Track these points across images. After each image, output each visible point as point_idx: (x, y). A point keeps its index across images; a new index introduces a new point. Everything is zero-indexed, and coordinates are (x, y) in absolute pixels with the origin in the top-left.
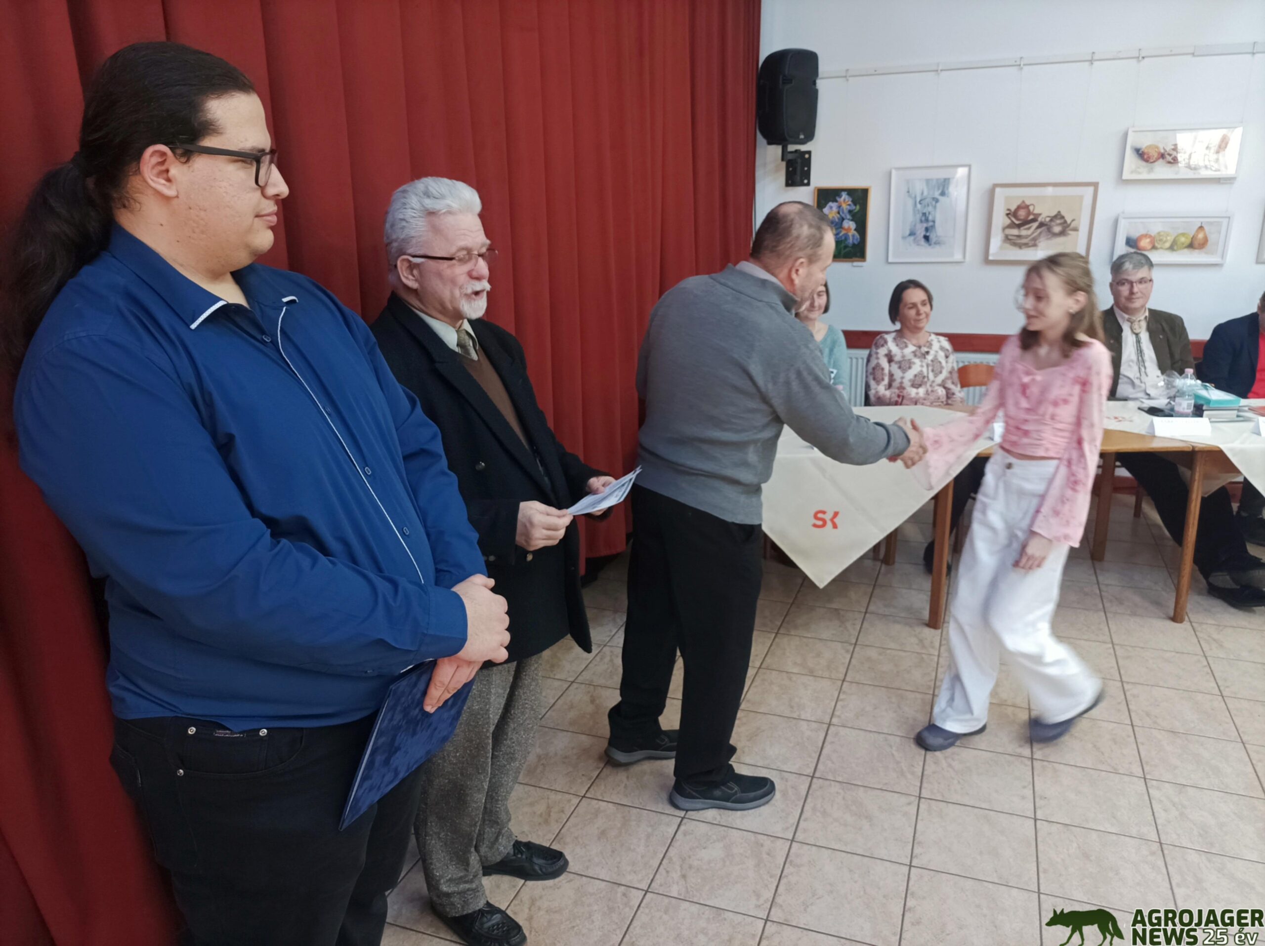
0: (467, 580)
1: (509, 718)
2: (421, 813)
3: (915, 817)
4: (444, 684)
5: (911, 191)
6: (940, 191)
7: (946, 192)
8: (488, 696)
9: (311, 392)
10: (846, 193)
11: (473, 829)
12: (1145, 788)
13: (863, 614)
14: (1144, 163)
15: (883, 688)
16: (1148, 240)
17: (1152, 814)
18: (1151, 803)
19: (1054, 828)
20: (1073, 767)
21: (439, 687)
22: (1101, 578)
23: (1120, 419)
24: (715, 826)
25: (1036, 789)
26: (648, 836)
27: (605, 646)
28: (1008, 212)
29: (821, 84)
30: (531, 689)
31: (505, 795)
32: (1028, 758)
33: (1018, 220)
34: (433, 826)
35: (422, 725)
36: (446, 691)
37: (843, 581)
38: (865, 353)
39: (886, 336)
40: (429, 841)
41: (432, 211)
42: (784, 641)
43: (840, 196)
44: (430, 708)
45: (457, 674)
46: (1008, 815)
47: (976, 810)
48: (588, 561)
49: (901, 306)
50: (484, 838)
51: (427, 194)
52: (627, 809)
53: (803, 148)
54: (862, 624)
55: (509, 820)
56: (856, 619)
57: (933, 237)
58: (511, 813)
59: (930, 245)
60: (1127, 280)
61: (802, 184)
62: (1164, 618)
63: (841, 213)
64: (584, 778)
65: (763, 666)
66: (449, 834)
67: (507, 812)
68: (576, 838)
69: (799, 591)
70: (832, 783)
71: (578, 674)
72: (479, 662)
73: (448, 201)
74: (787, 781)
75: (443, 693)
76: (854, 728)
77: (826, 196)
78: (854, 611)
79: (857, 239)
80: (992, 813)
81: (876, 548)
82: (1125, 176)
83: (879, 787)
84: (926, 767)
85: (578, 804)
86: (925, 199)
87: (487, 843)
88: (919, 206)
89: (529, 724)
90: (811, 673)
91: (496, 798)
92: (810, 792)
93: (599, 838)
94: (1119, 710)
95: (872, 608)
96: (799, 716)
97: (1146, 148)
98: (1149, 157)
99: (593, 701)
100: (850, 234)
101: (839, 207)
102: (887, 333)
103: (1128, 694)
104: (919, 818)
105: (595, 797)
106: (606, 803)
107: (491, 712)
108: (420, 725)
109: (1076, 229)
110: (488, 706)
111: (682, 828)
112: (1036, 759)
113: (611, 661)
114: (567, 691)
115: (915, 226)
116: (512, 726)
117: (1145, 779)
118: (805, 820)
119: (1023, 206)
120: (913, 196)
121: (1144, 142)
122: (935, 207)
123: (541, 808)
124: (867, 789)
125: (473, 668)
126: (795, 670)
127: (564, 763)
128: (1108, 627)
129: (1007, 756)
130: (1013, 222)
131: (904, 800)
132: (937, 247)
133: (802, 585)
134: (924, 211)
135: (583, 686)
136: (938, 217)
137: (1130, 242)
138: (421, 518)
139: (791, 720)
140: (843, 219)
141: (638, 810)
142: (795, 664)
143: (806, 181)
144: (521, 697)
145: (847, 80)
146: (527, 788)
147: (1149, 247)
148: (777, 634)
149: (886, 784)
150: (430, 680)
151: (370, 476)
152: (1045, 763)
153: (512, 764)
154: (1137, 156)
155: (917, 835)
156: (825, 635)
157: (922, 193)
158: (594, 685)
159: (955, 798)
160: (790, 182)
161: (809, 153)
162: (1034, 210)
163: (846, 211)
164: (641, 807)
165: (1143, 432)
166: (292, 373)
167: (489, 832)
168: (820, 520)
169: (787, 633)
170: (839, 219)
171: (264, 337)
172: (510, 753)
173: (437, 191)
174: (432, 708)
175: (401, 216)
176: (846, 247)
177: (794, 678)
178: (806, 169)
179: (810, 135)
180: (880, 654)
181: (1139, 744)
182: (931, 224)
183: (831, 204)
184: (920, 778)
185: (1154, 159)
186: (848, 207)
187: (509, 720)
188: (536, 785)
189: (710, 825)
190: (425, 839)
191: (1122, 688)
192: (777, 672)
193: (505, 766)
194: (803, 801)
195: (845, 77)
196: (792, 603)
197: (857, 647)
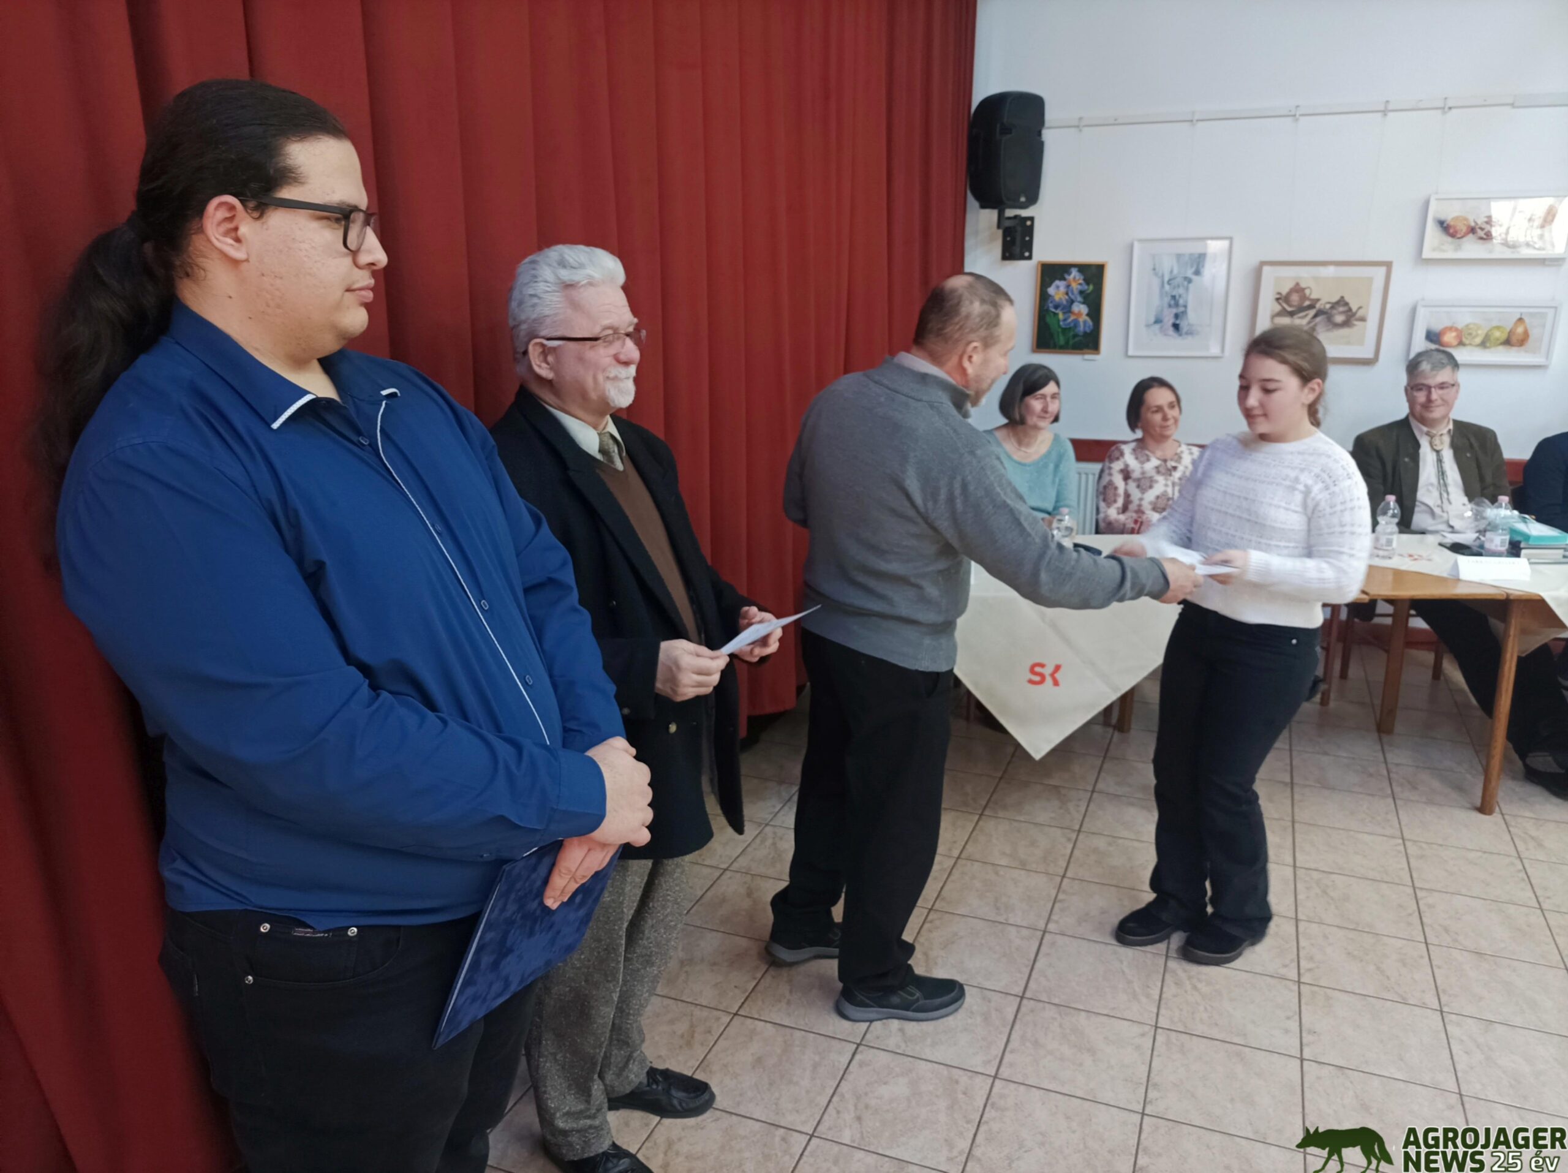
0: (605, 742)
1: (647, 912)
2: (534, 1028)
3: (1150, 1052)
4: (570, 871)
5: (1157, 269)
6: (1193, 269)
7: (1202, 270)
8: (623, 886)
9: (417, 506)
10: (1076, 269)
11: (598, 1051)
12: (1442, 1024)
13: (1089, 794)
14: (1450, 239)
15: (1112, 888)
16: (1454, 334)
17: (1450, 1056)
18: (1449, 1043)
19: (1325, 1071)
20: (1351, 994)
21: (564, 874)
22: (1389, 756)
23: (1416, 557)
24: (898, 1056)
25: (1303, 1021)
26: (815, 1066)
27: (767, 825)
28: (1278, 296)
29: (1048, 135)
30: (675, 877)
31: (638, 1009)
32: (1295, 981)
33: (1290, 306)
34: (548, 1044)
35: (541, 923)
36: (573, 880)
37: (1064, 751)
38: (1096, 467)
39: (1124, 447)
40: (542, 1064)
41: (569, 283)
42: (989, 825)
43: (1069, 274)
44: (552, 903)
45: (588, 859)
46: (1268, 1053)
47: (1227, 1045)
48: (752, 720)
49: (1143, 410)
50: (610, 1063)
51: (563, 264)
52: (788, 1030)
53: (1024, 213)
54: (1088, 806)
55: (643, 1041)
56: (1080, 800)
57: (1184, 325)
58: (645, 1032)
59: (1180, 335)
60: (1423, 385)
61: (1022, 258)
62: (1469, 809)
63: (1070, 294)
64: (737, 991)
65: (963, 856)
66: (568, 1055)
67: (641, 1032)
68: (725, 1066)
69: (1009, 763)
70: (1047, 1005)
71: (733, 859)
72: (615, 845)
73: (590, 271)
74: (989, 1001)
75: (568, 882)
76: (1075, 937)
77: (1051, 272)
78: (1079, 789)
79: (1089, 327)
80: (1247, 1050)
81: (1108, 710)
82: (1427, 254)
83: (1105, 1012)
84: (1165, 989)
85: (729, 1023)
86: (1174, 279)
87: (614, 1069)
88: (1167, 287)
89: (671, 921)
90: (1023, 866)
91: (627, 1011)
92: (1019, 1016)
93: (754, 1068)
94: (1409, 924)
95: (1101, 786)
96: (1006, 920)
97: (1453, 219)
98: (1456, 232)
99: (749, 894)
100: (1081, 320)
101: (1068, 286)
102: (1125, 443)
103: (1421, 903)
104: (1155, 1053)
105: (750, 1015)
106: (762, 1023)
107: (625, 905)
108: (539, 923)
109: (1363, 319)
110: (621, 898)
111: (858, 1057)
112: (1304, 983)
113: (774, 844)
114: (719, 881)
115: (1162, 311)
116: (650, 922)
117: (1442, 1012)
118: (1012, 1052)
119: (1298, 289)
120: (1160, 274)
121: (1450, 213)
122: (1187, 289)
123: (682, 1027)
124: (1090, 1014)
125: (607, 852)
126: (1003, 862)
127: (713, 971)
128: (1398, 818)
129: (1268, 978)
130: (1284, 309)
131: (1136, 1029)
132: (1190, 338)
133: (1013, 755)
134: (1174, 294)
135: (740, 874)
136: (1191, 300)
137: (1432, 336)
138: (545, 664)
139: (997, 924)
140: (1072, 302)
141: (803, 1032)
142: (1004, 853)
143: (1027, 254)
144: (662, 885)
145: (1080, 131)
146: (667, 1001)
147: (1455, 343)
148: (981, 815)
149: (1114, 1009)
150: (553, 865)
151: (486, 611)
152: (1316, 989)
153: (648, 969)
154: (1440, 229)
155: (1152, 1075)
156: (1043, 817)
157: (1171, 272)
158: (751, 874)
159: (1200, 1029)
160: (1007, 255)
161: (1032, 219)
162: (1310, 294)
163: (1076, 292)
164: (807, 1029)
165: (1445, 575)
166: (394, 482)
167: (618, 1055)
168: (1037, 674)
169: (995, 815)
170: (1067, 301)
171: (360, 439)
172: (646, 955)
173: (573, 258)
174: (555, 902)
175: (531, 292)
176: (1075, 336)
177: (1002, 873)
178: (1027, 239)
179: (1033, 198)
180: (1110, 844)
181: (1434, 968)
182: (1181, 309)
183: (1057, 282)
184: (1157, 1002)
185: (1462, 234)
186: (1079, 287)
187: (646, 915)
188: (678, 998)
189: (892, 1054)
190: (538, 1061)
191: (1414, 895)
192: (980, 864)
193: (639, 970)
194: (1009, 1027)
195: (1078, 127)
196: (1001, 778)
197: (1081, 834)
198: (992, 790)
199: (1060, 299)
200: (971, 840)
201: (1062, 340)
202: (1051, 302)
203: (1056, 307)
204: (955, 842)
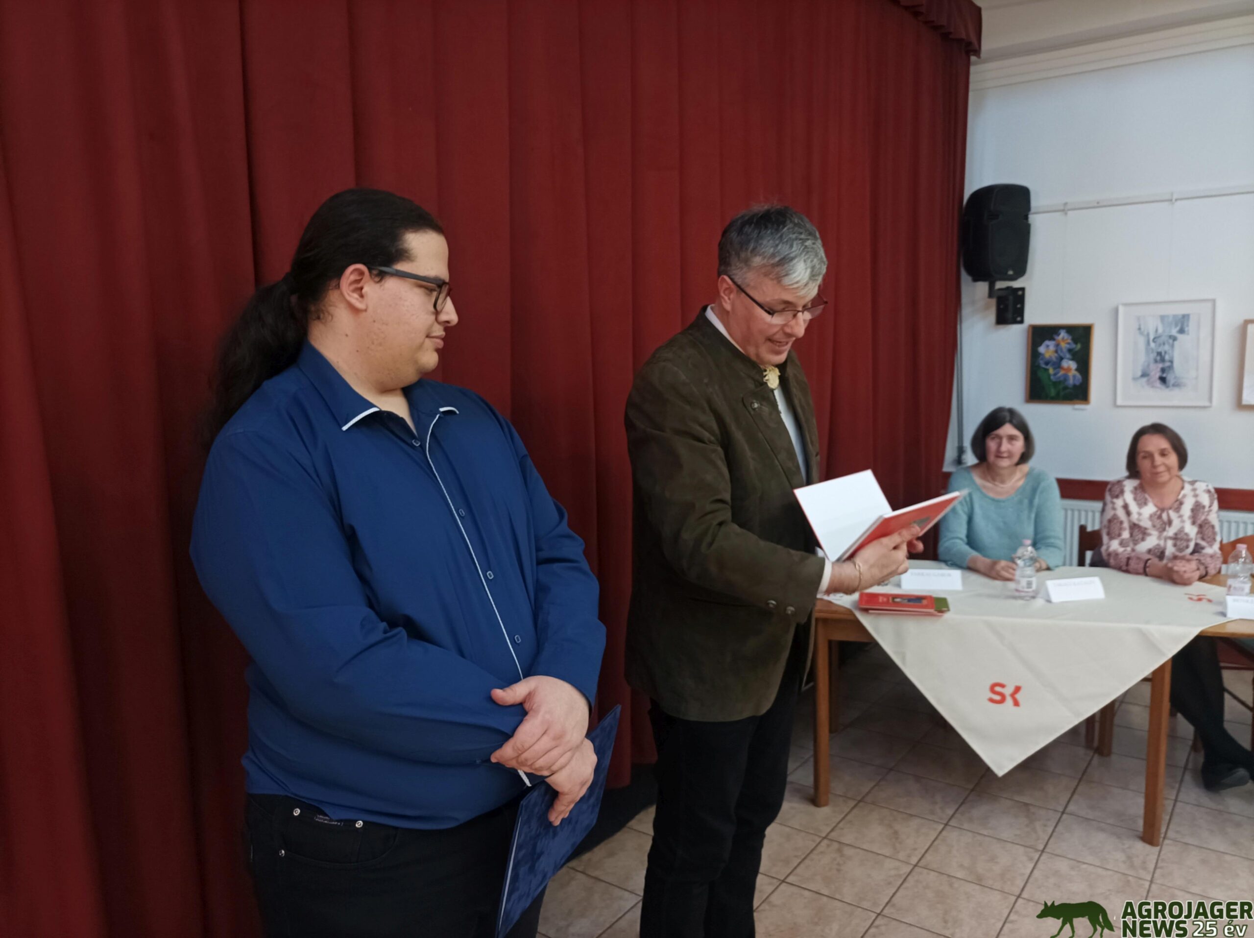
5: (1142, 330)
6: (1178, 329)
7: (1186, 329)
9: (447, 495)
10: (1064, 331)
13: (1059, 814)
29: (1036, 220)
37: (1040, 770)
43: (1059, 335)
53: (1016, 284)
54: (1055, 827)
56: (1049, 820)
57: (1170, 378)
59: (1168, 387)
61: (1015, 322)
63: (1059, 352)
65: (921, 864)
77: (1041, 334)
78: (1049, 809)
79: (1079, 380)
86: (1159, 337)
88: (1153, 345)
90: (979, 881)
95: (1072, 808)
100: (1070, 374)
101: (1057, 345)
120: (1145, 333)
122: (1172, 346)
126: (959, 875)
132: (1176, 390)
134: (1159, 350)
136: (1177, 356)
140: (1061, 359)
142: (962, 866)
143: (1019, 319)
145: (1066, 214)
151: (491, 580)
156: (1005, 835)
157: (1157, 331)
160: (1001, 320)
161: (1023, 289)
163: (1065, 350)
168: (998, 694)
169: (959, 826)
170: (1057, 358)
171: (413, 441)
176: (1066, 388)
177: (956, 885)
178: (1019, 306)
179: (1021, 270)
182: (1167, 364)
183: (1047, 342)
192: (936, 874)
195: (1063, 210)
196: (972, 790)
197: (1044, 854)
198: (961, 801)
199: (1050, 357)
200: (931, 849)
201: (1053, 392)
202: (1042, 359)
203: (1047, 363)
204: (915, 849)
